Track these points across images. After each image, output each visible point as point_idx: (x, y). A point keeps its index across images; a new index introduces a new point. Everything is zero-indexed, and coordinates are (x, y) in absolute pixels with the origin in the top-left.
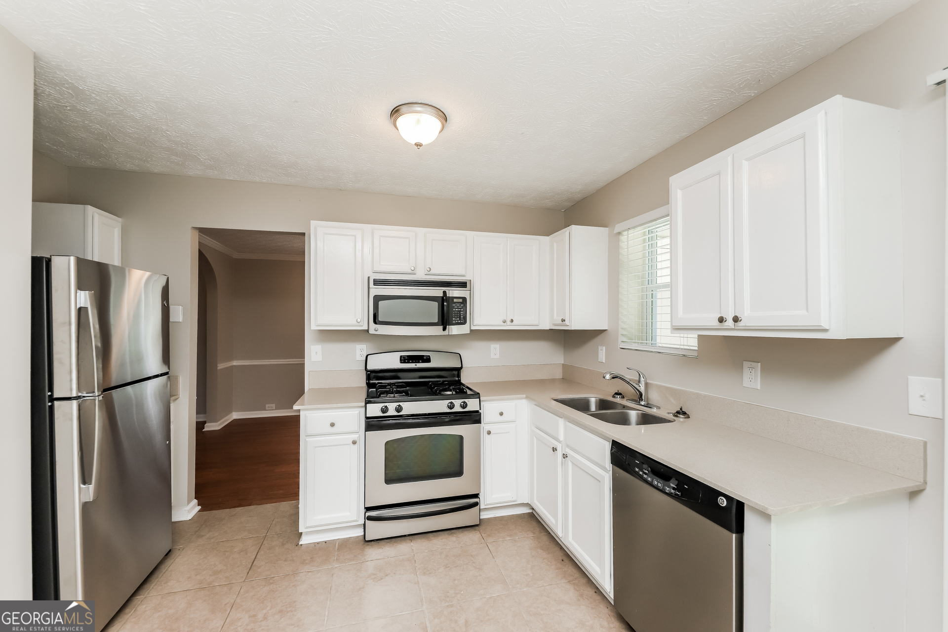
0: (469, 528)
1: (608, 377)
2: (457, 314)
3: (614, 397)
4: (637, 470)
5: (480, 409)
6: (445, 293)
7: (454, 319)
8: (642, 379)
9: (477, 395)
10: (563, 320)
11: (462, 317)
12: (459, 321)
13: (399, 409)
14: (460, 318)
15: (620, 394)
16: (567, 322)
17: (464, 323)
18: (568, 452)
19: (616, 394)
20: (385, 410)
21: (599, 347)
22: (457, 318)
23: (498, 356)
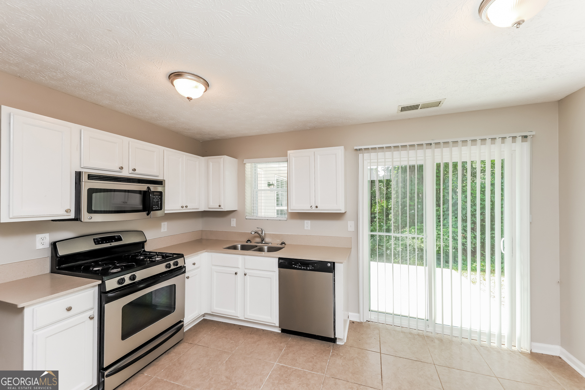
0: (177, 345)
1: (253, 233)
2: (156, 203)
3: (247, 242)
4: (294, 266)
5: (185, 264)
6: (148, 188)
7: (154, 207)
8: (263, 232)
9: (181, 256)
10: (220, 206)
11: (159, 205)
12: (158, 208)
13: (133, 278)
14: (158, 206)
15: (250, 241)
16: (222, 207)
17: (161, 209)
18: (246, 271)
19: (248, 241)
20: (121, 281)
21: (231, 219)
22: (156, 206)
23: (166, 230)
